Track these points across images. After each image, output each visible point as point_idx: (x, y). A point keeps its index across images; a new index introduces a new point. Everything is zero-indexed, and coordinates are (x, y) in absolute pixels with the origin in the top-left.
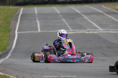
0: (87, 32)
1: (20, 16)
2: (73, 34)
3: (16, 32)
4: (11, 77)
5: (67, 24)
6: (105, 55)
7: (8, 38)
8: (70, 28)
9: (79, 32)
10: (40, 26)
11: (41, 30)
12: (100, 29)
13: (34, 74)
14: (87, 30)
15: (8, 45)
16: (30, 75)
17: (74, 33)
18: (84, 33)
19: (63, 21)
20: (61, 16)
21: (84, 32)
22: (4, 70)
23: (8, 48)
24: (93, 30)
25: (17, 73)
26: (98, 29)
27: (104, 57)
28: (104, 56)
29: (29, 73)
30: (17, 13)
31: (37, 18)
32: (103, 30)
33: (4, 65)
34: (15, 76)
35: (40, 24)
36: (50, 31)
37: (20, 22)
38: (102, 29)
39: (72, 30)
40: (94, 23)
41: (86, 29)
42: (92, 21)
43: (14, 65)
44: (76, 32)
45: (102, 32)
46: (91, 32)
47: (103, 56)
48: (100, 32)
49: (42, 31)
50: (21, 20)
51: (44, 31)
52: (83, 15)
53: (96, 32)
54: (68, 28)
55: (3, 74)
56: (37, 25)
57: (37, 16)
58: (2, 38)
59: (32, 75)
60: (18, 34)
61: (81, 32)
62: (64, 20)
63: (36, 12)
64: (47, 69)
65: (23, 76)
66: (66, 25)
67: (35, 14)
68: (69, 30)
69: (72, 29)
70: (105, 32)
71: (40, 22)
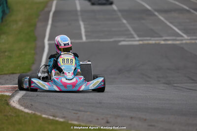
0: (163, 42)
1: (51, 14)
2: (140, 45)
3: (46, 42)
4: (44, 116)
5: (130, 29)
6: (193, 80)
7: (33, 52)
8: (135, 36)
9: (151, 42)
10: (86, 32)
11: (87, 39)
12: (185, 36)
13: (80, 111)
14: (164, 38)
15: (33, 63)
16: (74, 113)
17: (141, 42)
18: (159, 44)
19: (124, 23)
20: (120, 14)
21: (157, 42)
22: (32, 105)
23: (34, 67)
24: (174, 38)
25: (52, 110)
26: (182, 36)
27: (191, 85)
28: (192, 83)
29: (72, 110)
30: (46, 9)
31: (80, 18)
32: (189, 38)
33: (30, 96)
34: (51, 116)
35: (85, 28)
36: (101, 40)
37: (52, 25)
38: (188, 36)
39: (138, 39)
40: (175, 26)
41: (161, 37)
42: (171, 23)
43: (47, 97)
44: (146, 42)
45: (188, 41)
46: (170, 42)
47: (190, 83)
48: (184, 42)
49: (89, 40)
50: (53, 21)
51: (93, 40)
52: (156, 13)
53: (178, 42)
54: (132, 34)
55: (30, 112)
56: (80, 29)
57: (79, 14)
58: (23, 52)
59: (77, 114)
60: (49, 44)
61: (154, 42)
62: (125, 21)
63: (79, 8)
64: (100, 103)
65: (63, 114)
66: (128, 30)
67: (76, 11)
68: (134, 38)
69: (139, 36)
70: (193, 41)
71: (85, 24)
